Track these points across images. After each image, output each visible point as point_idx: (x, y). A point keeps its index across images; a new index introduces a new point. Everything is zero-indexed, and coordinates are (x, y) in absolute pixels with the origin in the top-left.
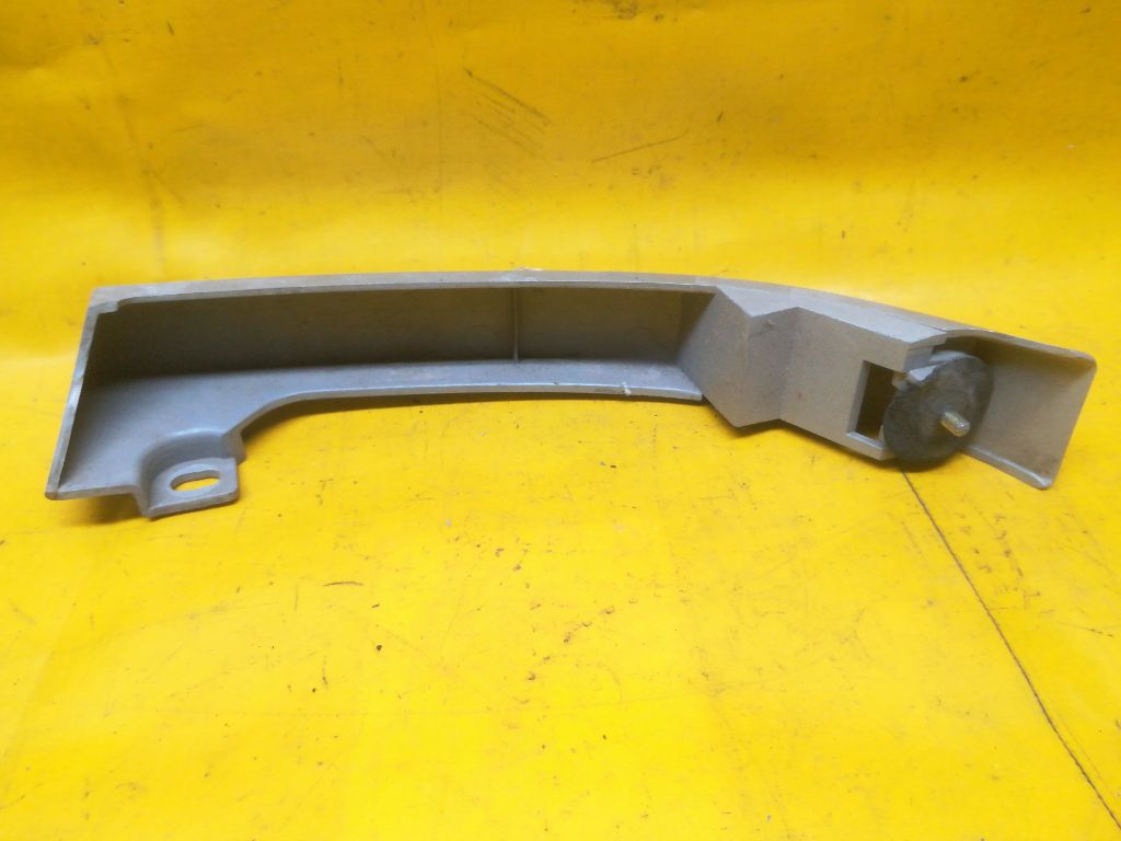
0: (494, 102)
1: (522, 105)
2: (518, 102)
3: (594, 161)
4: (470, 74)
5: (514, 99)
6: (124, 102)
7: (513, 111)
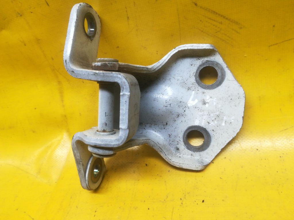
0: (210, 19)
1: (227, 19)
2: (224, 17)
3: (269, 46)
4: (196, 4)
5: (222, 16)
6: (38, 41)
7: (221, 23)
